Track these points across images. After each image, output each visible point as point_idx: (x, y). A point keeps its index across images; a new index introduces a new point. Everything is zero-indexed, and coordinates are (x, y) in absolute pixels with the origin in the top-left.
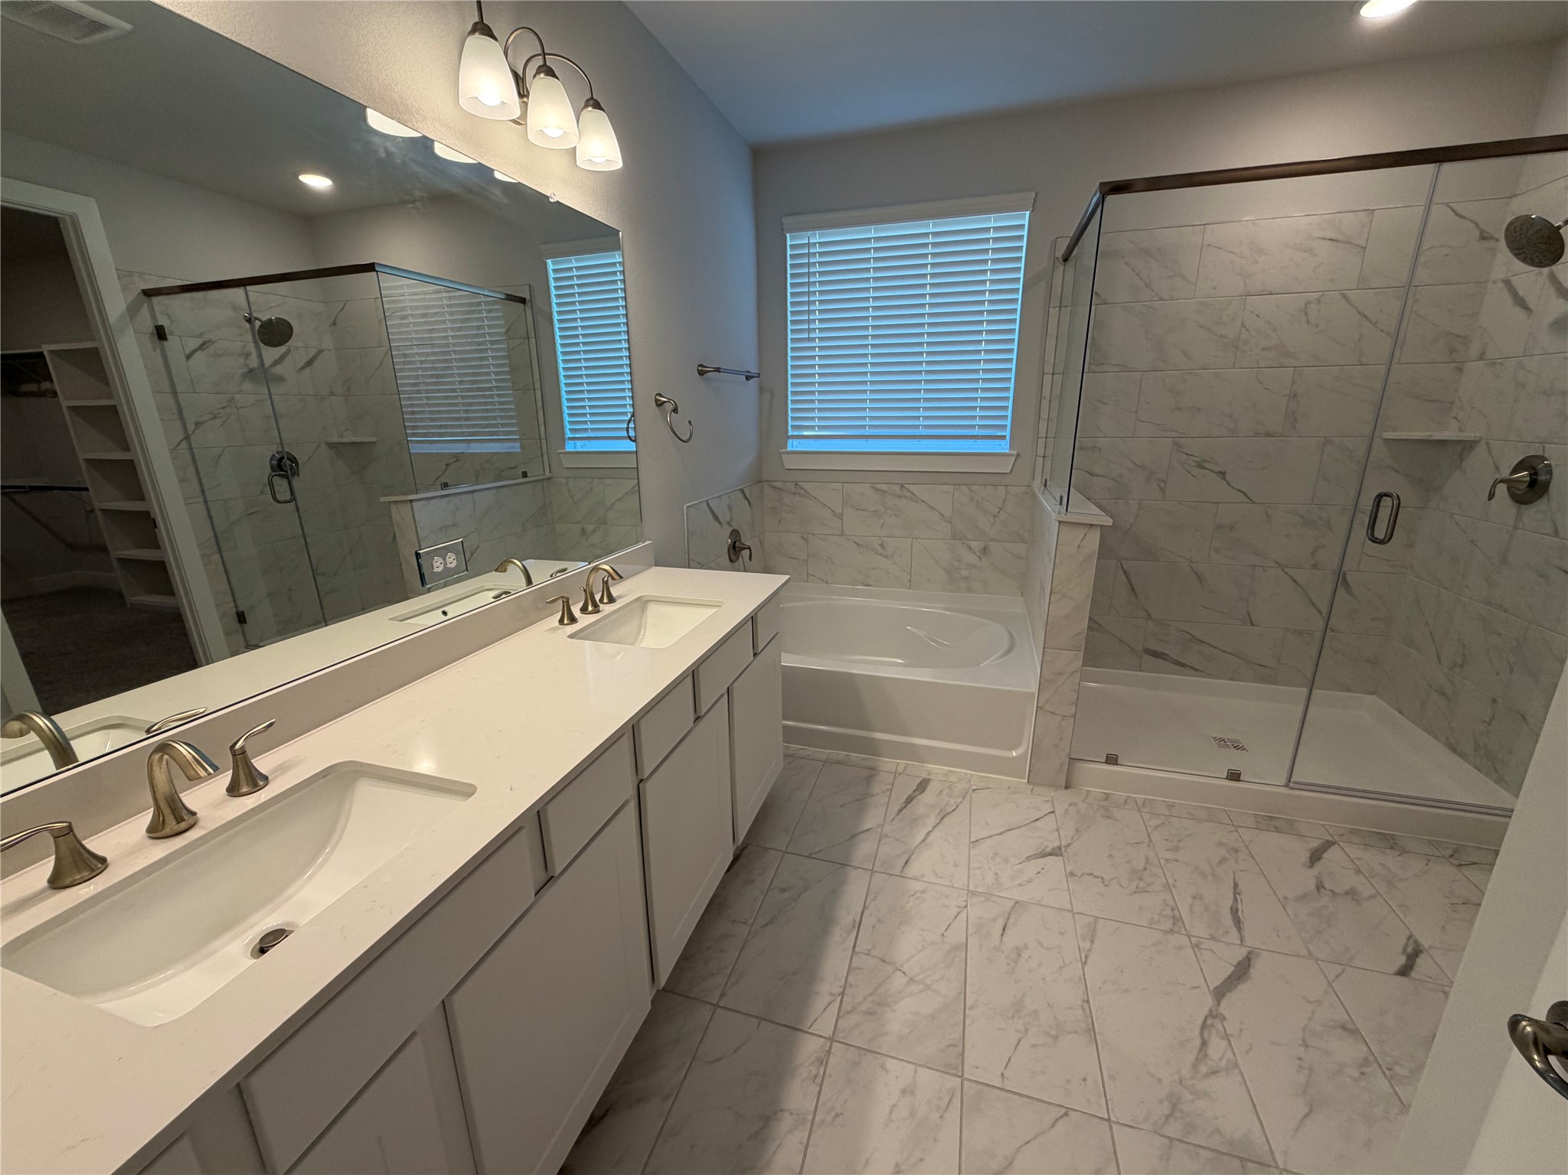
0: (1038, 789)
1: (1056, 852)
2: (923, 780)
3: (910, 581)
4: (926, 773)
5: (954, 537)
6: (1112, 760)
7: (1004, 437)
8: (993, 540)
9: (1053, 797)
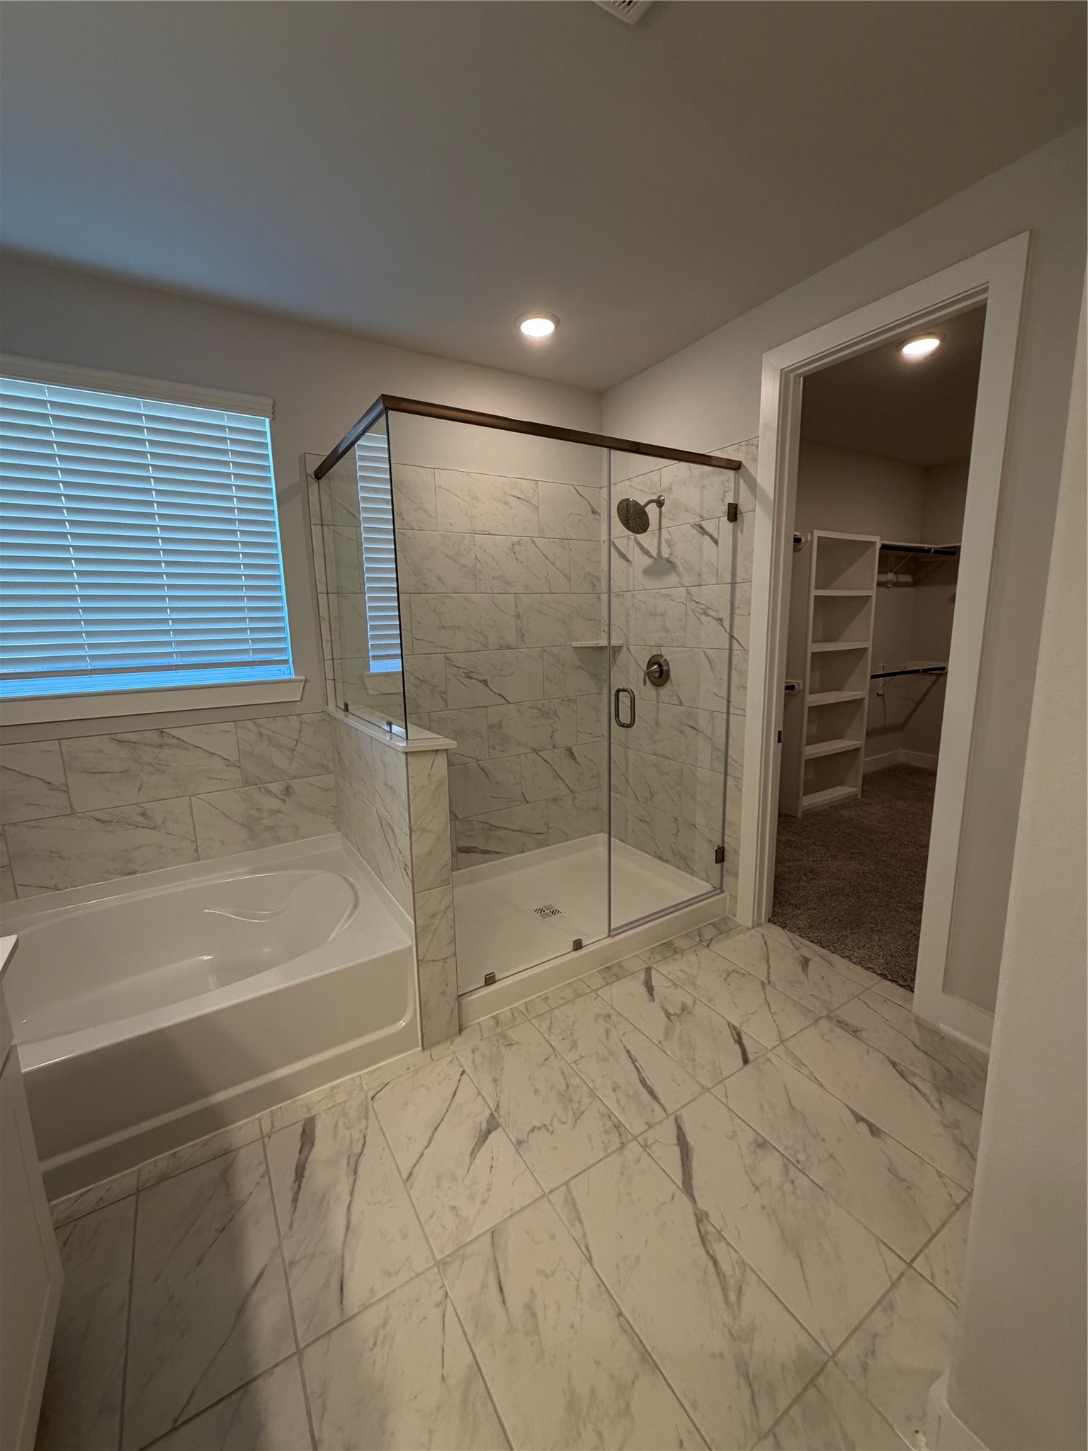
0: (436, 1051)
1: (492, 1125)
2: (305, 1125)
3: (196, 851)
4: (305, 1109)
5: (246, 782)
6: (490, 980)
7: (286, 662)
8: (295, 777)
9: (454, 1053)
